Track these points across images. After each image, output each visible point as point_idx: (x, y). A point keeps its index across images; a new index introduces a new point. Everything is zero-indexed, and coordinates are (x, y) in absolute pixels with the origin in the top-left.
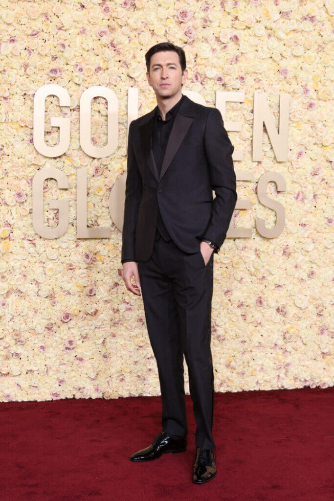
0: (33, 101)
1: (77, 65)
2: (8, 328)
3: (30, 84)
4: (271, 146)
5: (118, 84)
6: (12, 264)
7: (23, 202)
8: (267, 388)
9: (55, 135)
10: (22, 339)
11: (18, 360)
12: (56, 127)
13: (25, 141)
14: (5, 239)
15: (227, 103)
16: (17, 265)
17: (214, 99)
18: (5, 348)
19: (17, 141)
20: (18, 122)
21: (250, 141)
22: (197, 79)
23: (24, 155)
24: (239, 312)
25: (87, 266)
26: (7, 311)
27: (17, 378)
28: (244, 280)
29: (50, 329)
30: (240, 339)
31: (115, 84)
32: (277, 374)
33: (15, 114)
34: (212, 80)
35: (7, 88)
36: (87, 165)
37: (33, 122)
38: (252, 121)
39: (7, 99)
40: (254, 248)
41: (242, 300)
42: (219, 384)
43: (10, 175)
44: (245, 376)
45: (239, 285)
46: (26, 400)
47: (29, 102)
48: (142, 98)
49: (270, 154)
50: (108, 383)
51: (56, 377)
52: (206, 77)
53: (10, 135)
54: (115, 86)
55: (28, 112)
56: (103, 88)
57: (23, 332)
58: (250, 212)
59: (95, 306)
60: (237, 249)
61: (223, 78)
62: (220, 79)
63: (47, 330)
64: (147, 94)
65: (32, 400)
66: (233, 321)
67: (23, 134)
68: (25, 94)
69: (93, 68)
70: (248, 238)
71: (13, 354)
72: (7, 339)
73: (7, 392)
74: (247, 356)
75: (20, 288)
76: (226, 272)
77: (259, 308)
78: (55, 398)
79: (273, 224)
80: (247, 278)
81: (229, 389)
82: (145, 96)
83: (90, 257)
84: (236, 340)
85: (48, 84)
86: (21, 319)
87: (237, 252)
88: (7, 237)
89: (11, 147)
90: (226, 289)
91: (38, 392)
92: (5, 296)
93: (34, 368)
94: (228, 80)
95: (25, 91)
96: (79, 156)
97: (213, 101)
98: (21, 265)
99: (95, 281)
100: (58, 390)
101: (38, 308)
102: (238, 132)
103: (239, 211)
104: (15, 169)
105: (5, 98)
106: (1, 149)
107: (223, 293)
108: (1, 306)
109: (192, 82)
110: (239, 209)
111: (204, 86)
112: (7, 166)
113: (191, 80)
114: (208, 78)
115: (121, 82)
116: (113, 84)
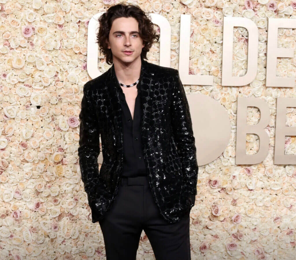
0: (87, 29)
2: (60, 250)
3: (85, 11)
5: (171, 11)
6: (64, 188)
7: (76, 128)
13: (79, 67)
14: (58, 163)
15: (279, 29)
16: (69, 189)
17: (266, 26)
19: (70, 68)
20: (72, 49)
22: (249, 6)
23: (77, 81)
24: (288, 239)
26: (58, 234)
28: (293, 208)
29: (100, 253)
31: (168, 11)
33: (70, 41)
34: (264, 7)
35: (62, 16)
37: (87, 49)
39: (62, 26)
41: (292, 227)
43: (64, 101)
45: (289, 212)
47: (83, 30)
48: (194, 24)
52: (259, 4)
53: (64, 62)
54: (168, 13)
55: (82, 40)
56: (156, 15)
57: (74, 255)
60: (288, 176)
61: (275, 4)
62: (272, 6)
63: (97, 253)
64: (199, 21)
66: (282, 249)
67: (77, 61)
68: (79, 22)
75: (71, 211)
76: (275, 198)
82: (197, 23)
85: (102, 12)
86: (72, 242)
87: (287, 179)
88: (60, 162)
89: (65, 73)
90: (275, 216)
92: (57, 219)
94: (281, 6)
95: (80, 18)
97: (265, 28)
98: (73, 189)
101: (89, 232)
102: (290, 58)
103: (290, 138)
104: (68, 95)
105: (60, 26)
106: (56, 76)
107: (272, 220)
108: (53, 228)
109: (245, 9)
110: (290, 136)
111: (256, 13)
112: (61, 92)
113: (243, 7)
114: (261, 5)
115: (174, 9)
116: (165, 12)
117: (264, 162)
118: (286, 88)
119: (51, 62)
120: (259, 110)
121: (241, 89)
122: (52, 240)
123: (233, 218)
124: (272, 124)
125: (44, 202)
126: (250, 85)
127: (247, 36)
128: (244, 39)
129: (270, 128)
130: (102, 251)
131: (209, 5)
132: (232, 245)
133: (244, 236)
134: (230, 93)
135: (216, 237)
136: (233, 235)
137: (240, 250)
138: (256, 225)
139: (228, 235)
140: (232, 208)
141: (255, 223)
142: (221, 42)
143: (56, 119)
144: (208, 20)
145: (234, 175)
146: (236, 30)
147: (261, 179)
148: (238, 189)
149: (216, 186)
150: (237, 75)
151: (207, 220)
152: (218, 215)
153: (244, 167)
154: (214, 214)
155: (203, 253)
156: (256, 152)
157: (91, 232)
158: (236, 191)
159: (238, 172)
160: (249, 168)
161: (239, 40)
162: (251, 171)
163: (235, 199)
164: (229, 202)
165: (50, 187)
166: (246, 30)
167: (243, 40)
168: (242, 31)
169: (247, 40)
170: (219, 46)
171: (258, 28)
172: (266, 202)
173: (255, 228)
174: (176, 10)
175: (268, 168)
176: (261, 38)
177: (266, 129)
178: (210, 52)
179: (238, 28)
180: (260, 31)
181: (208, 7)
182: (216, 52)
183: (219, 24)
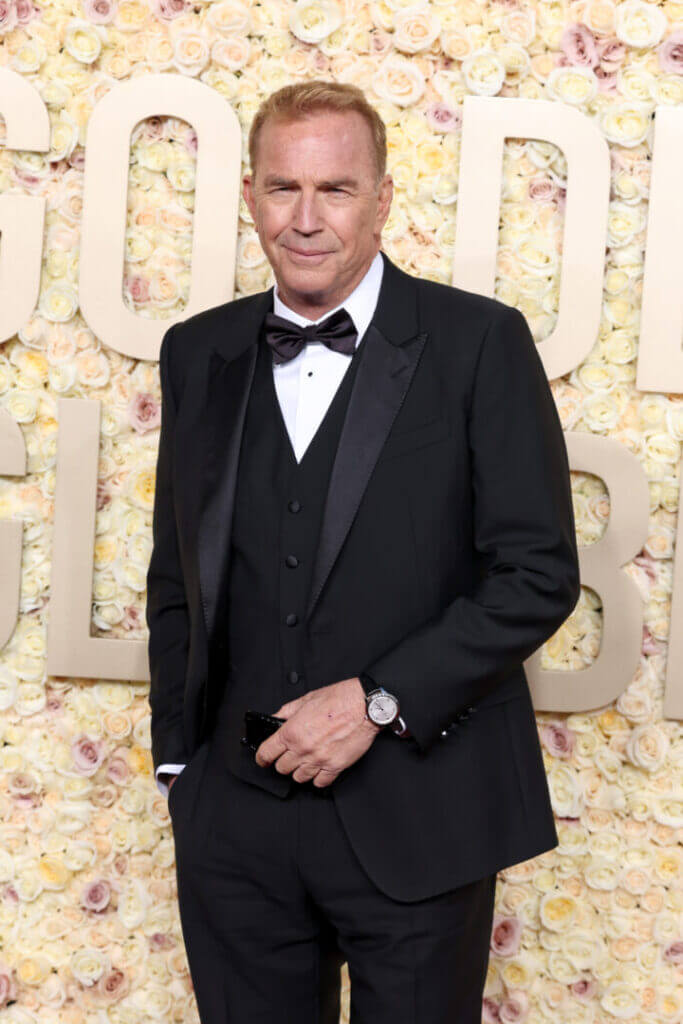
5: (250, 65)
17: (646, 137)
22: (582, 51)
25: (89, 787)
31: (237, 66)
34: (647, 57)
36: (108, 386)
52: (621, 45)
54: (238, 74)
56: (183, 83)
59: (116, 955)
62: (679, 53)
83: (102, 754)
90: (670, 939)
96: (74, 349)
97: (642, 145)
99: (118, 855)
107: (660, 952)
109: (563, 63)
111: (609, 82)
113: (558, 57)
114: (629, 49)
115: (264, 59)
116: (227, 68)
117: (624, 700)
120: (606, 490)
124: (664, 548)
126: (573, 379)
127: (565, 178)
128: (554, 191)
129: (657, 567)
131: (407, 45)
138: (587, 971)
141: (581, 963)
142: (450, 200)
144: (401, 107)
146: (515, 151)
147: (611, 777)
156: (588, 660)
160: (558, 724)
161: (534, 191)
162: (569, 739)
166: (561, 154)
167: (550, 194)
168: (548, 158)
169: (563, 193)
170: (446, 215)
171: (611, 145)
172: (631, 872)
173: (585, 983)
174: (272, 62)
175: (639, 731)
176: (627, 185)
177: (633, 567)
178: (409, 237)
179: (528, 144)
180: (624, 160)
181: (408, 55)
182: (436, 238)
183: (449, 126)
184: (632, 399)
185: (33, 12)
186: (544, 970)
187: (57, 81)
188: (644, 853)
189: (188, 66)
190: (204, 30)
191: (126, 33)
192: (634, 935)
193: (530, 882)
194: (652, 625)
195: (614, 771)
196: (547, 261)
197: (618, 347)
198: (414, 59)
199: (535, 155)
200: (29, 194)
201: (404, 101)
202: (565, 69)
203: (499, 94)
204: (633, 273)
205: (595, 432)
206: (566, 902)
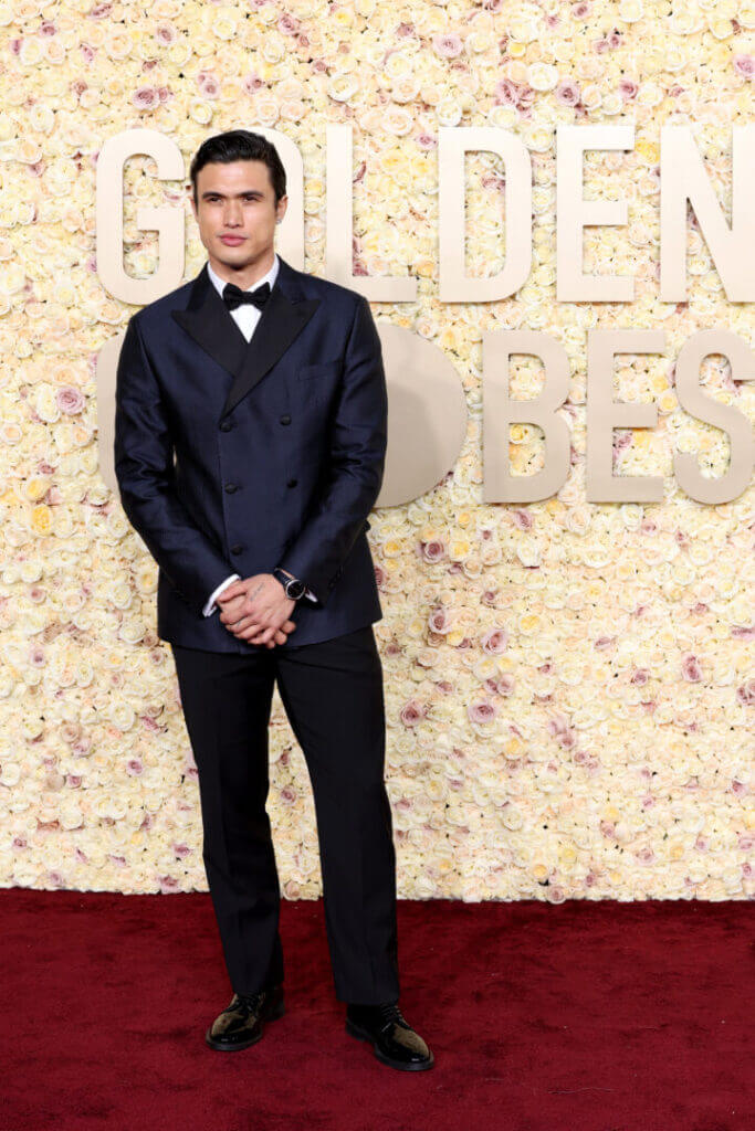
0: (94, 170)
1: (203, 78)
2: (52, 714)
3: (92, 129)
4: (712, 261)
5: (304, 118)
6: (57, 562)
7: (80, 414)
8: (716, 895)
9: (149, 251)
10: (84, 743)
11: (77, 794)
12: (153, 231)
13: (80, 267)
14: (38, 503)
15: (588, 154)
16: (69, 564)
17: (552, 146)
18: (46, 762)
19: (60, 268)
20: (61, 221)
21: (655, 250)
22: (508, 95)
23: (77, 300)
24: (636, 695)
26: (46, 674)
27: (77, 835)
28: (646, 613)
29: (150, 722)
30: (640, 767)
31: (297, 119)
32: (743, 861)
33: (58, 201)
34: (549, 97)
35: (35, 144)
37: (95, 221)
38: (656, 199)
39: (39, 168)
40: (673, 530)
41: (642, 664)
42: (583, 878)
43: (48, 347)
44: (654, 861)
45: (635, 625)
46: (97, 888)
47: (87, 173)
48: (368, 149)
49: (710, 283)
50: (297, 862)
51: (167, 837)
52: (532, 90)
53: (46, 254)
54: (298, 123)
55: (89, 198)
57: (88, 725)
58: (659, 434)
60: (628, 531)
61: (574, 90)
62: (568, 94)
63: (142, 723)
64: (379, 141)
65: (112, 890)
67: (74, 250)
68: (80, 155)
69: (241, 83)
70: (658, 503)
71: (65, 777)
72: (52, 741)
73: (52, 866)
74: (660, 811)
75: (76, 621)
76: (598, 588)
77: (690, 688)
78: (167, 890)
79: (721, 466)
80: (658, 609)
81: (613, 894)
82: (372, 144)
84: (630, 767)
85: (134, 127)
86: (82, 693)
87: (627, 538)
88: (43, 499)
89: (48, 282)
90: (598, 636)
91: (126, 871)
92: (41, 638)
93: (115, 815)
94: (589, 95)
95: (79, 147)
97: (549, 150)
98: (77, 564)
100: (175, 870)
101: (121, 670)
102: (620, 227)
103: (630, 432)
104: (58, 334)
105: (34, 168)
106: (27, 288)
107: (592, 644)
108: (32, 661)
109: (497, 103)
110: (629, 429)
111: (526, 114)
112: (40, 328)
113: (493, 100)
114: (537, 92)
115: (313, 114)
116: (290, 121)
117: (561, 494)
118: (614, 303)
119: (14, 256)
120: (542, 364)
121: (494, 309)
122: (33, 690)
123: (484, 641)
124: (580, 398)
125: (10, 597)
126: (517, 297)
127: (504, 174)
128: (498, 182)
129: (576, 409)
130: (155, 718)
131: (401, 99)
132: (484, 710)
133: (519, 687)
134: (466, 318)
135: (443, 686)
136: (488, 681)
137: (506, 723)
138: (549, 658)
139: (476, 682)
140: (483, 612)
141: (544, 654)
142: (434, 192)
143: (32, 394)
144: (400, 137)
145: (486, 528)
146: (472, 159)
147: (557, 540)
148: (495, 565)
149: (438, 558)
150: (481, 273)
151: (420, 644)
152: (443, 632)
153: (511, 508)
154: (434, 630)
155: (412, 727)
156: (538, 470)
157: (124, 672)
158: (493, 570)
159: (497, 520)
160: (522, 510)
161: (485, 183)
162: (530, 518)
163: (492, 590)
164: (475, 598)
165: (21, 559)
166: (500, 159)
167: (495, 184)
168: (492, 162)
169: (503, 182)
170: (433, 200)
171: (531, 152)
172: (571, 597)
173: (548, 666)
174: (319, 115)
175: (572, 511)
176: (542, 175)
177: (562, 410)
178: (410, 216)
179: (479, 155)
180: (538, 160)
181: (402, 105)
182: (427, 216)
183: (430, 146)
184: (555, 307)
185: (169, 96)
186: (522, 660)
187: (187, 136)
188: (579, 585)
189: (266, 121)
190: (275, 99)
191: (226, 103)
192: (577, 635)
193: (511, 607)
194: (576, 446)
195: (558, 536)
196: (497, 225)
197: (543, 275)
198: (405, 107)
199: (484, 161)
200: (173, 206)
201: (401, 133)
202: (500, 107)
203: (458, 125)
204: (550, 229)
205: (533, 329)
206: (534, 618)
